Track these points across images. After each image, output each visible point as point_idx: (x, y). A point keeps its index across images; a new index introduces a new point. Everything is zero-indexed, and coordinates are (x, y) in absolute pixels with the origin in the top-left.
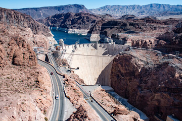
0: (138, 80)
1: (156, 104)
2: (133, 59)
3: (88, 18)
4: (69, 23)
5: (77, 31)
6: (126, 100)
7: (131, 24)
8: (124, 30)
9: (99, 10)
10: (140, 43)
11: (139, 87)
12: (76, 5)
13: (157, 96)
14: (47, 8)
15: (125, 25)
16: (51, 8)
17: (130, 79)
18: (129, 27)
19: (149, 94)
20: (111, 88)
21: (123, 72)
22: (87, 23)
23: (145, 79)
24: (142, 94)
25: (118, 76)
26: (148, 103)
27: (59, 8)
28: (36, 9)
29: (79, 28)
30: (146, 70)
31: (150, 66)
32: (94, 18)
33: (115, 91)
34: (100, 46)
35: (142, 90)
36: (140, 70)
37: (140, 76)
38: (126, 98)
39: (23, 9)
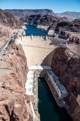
0: (67, 66)
1: (74, 84)
2: (67, 50)
3: (51, 19)
4: (39, 21)
5: (43, 27)
6: (57, 78)
7: (75, 26)
8: (70, 29)
9: (62, 14)
10: (75, 39)
11: (66, 70)
12: (47, 10)
13: (76, 79)
14: (28, 10)
15: (72, 26)
16: (31, 10)
17: (62, 64)
18: (74, 27)
19: (71, 76)
20: (51, 68)
21: (59, 58)
22: (50, 22)
23: (71, 65)
24: (67, 76)
25: (56, 61)
26: (70, 83)
27: (36, 11)
28: (21, 10)
29: (44, 25)
30: (73, 59)
31: (76, 56)
32: (55, 19)
33: (52, 70)
34: (48, 39)
35: (68, 73)
36: (69, 59)
37: (69, 63)
38: (57, 76)
39: (13, 10)
